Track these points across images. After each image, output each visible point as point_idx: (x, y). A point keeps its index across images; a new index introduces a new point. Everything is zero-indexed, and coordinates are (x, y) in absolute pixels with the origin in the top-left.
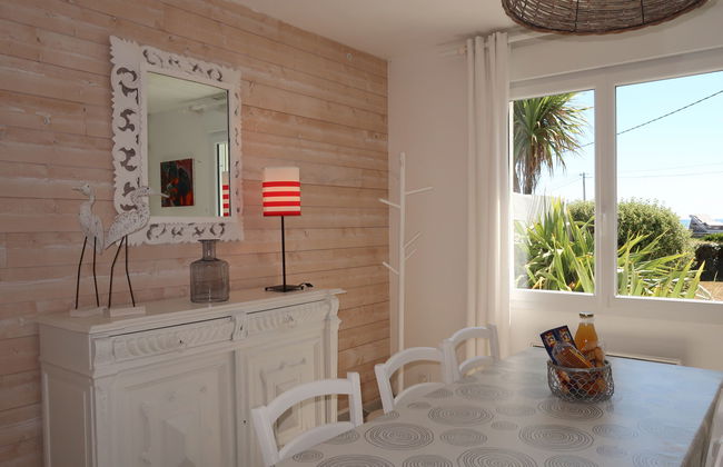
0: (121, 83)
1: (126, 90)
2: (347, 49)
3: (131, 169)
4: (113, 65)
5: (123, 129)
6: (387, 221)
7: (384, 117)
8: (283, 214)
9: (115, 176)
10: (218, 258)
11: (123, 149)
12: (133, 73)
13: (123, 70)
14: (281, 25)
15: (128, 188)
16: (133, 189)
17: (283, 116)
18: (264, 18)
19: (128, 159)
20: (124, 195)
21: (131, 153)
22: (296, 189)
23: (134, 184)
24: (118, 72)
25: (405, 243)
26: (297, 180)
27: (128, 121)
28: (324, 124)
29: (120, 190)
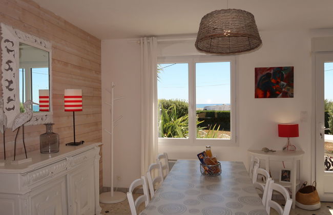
0: (6, 47)
1: (9, 51)
2: (89, 35)
3: (11, 90)
4: (2, 38)
5: (7, 70)
6: (101, 110)
7: (100, 65)
8: (74, 111)
9: (3, 93)
10: (54, 132)
11: (7, 80)
12: (12, 42)
13: (7, 41)
14: (66, 22)
15: (10, 100)
16: (12, 100)
17: (66, 64)
18: (59, 18)
19: (9, 85)
20: (8, 103)
21: (11, 82)
22: (80, 99)
23: (12, 97)
24: (5, 41)
25: (114, 121)
26: (81, 95)
27: (9, 66)
28: (80, 68)
29: (6, 100)
